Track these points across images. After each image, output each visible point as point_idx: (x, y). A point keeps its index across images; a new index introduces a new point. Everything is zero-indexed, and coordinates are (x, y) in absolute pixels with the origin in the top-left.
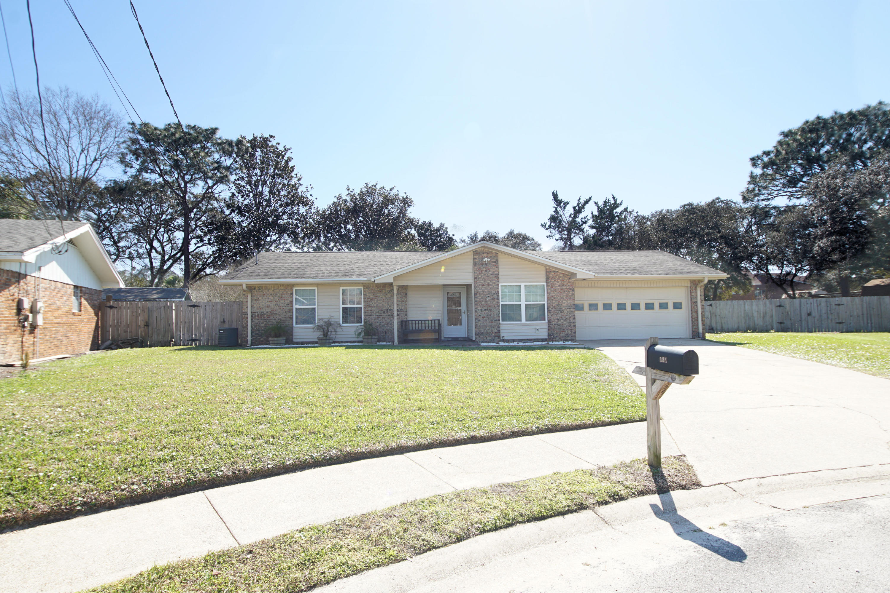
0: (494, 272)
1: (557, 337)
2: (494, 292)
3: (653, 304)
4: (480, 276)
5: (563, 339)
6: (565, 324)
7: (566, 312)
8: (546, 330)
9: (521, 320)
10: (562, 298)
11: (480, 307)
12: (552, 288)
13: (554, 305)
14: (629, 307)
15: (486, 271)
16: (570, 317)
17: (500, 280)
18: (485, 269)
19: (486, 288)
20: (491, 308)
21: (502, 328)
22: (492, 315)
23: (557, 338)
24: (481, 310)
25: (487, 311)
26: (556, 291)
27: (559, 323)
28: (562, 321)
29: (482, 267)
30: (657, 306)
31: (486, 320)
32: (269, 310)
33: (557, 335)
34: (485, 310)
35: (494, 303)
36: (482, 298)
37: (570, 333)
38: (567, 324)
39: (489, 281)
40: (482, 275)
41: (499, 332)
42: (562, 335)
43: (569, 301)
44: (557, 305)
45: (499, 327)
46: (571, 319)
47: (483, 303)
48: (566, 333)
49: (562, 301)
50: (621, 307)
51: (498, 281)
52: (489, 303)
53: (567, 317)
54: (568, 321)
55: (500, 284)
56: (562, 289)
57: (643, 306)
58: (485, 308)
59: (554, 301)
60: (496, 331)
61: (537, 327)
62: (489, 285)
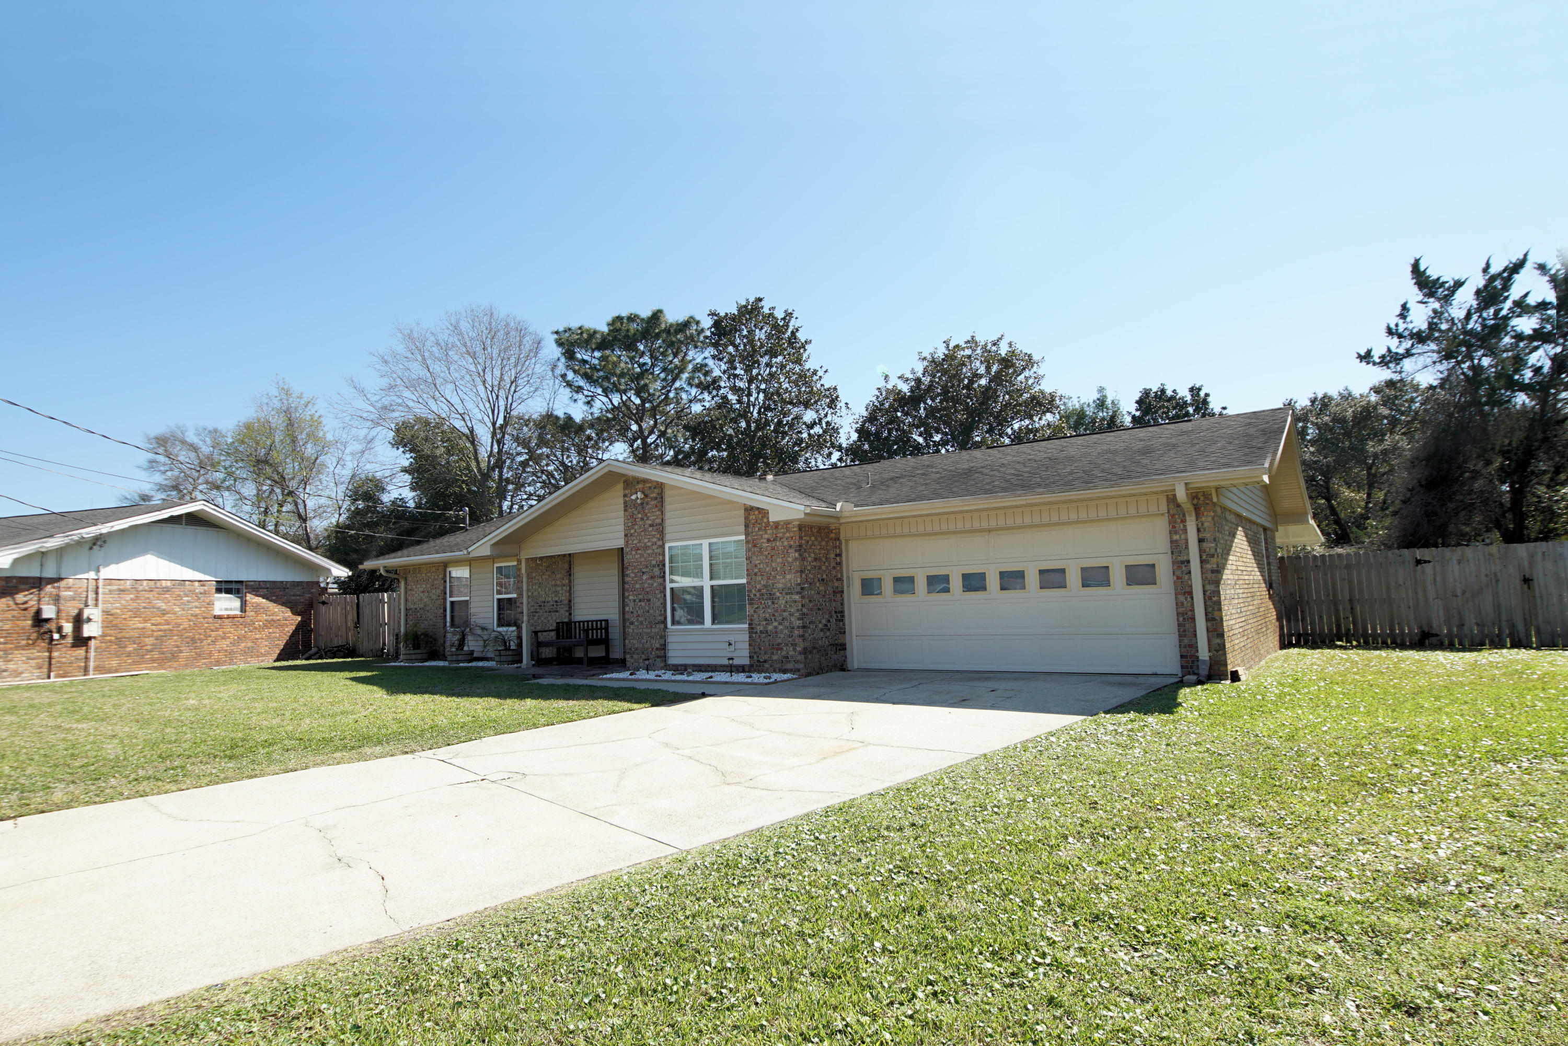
0: (654, 520)
1: (765, 661)
2: (654, 562)
3: (1063, 571)
4: (632, 531)
5: (778, 666)
6: (782, 632)
7: (782, 602)
8: (747, 645)
9: (703, 623)
10: (775, 569)
11: (633, 595)
12: (755, 546)
13: (758, 587)
14: (993, 582)
15: (642, 519)
16: (791, 615)
17: (668, 537)
18: (640, 516)
19: (642, 555)
20: (650, 597)
21: (670, 639)
22: (651, 611)
23: (767, 665)
24: (634, 601)
25: (643, 604)
26: (762, 554)
27: (770, 628)
28: (775, 624)
29: (636, 512)
30: (1074, 578)
31: (641, 623)
32: (422, 606)
33: (766, 657)
34: (640, 601)
35: (655, 584)
36: (636, 576)
37: (791, 653)
38: (786, 631)
39: (646, 541)
40: (636, 527)
41: (664, 647)
42: (775, 657)
43: (789, 577)
44: (765, 586)
45: (664, 637)
46: (793, 619)
47: (638, 586)
48: (784, 653)
49: (775, 577)
50: (973, 582)
51: (662, 538)
52: (646, 585)
53: (785, 614)
54: (787, 624)
55: (667, 546)
56: (773, 549)
57: (1032, 579)
58: (641, 597)
59: (759, 578)
60: (658, 645)
61: (731, 638)
62: (646, 548)
